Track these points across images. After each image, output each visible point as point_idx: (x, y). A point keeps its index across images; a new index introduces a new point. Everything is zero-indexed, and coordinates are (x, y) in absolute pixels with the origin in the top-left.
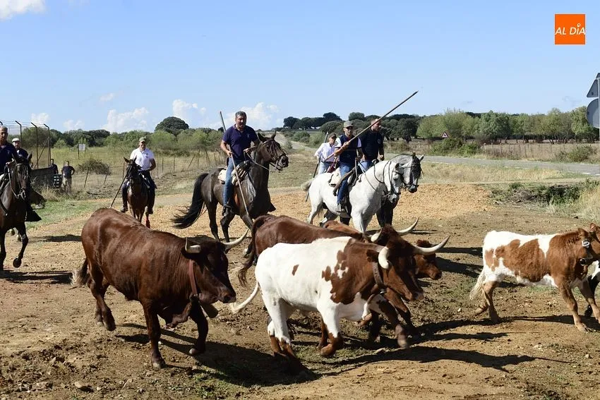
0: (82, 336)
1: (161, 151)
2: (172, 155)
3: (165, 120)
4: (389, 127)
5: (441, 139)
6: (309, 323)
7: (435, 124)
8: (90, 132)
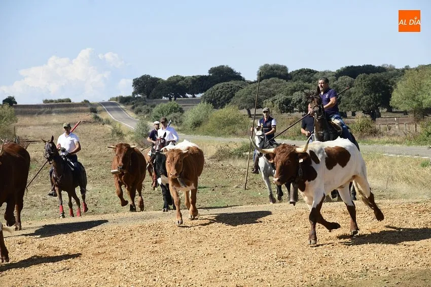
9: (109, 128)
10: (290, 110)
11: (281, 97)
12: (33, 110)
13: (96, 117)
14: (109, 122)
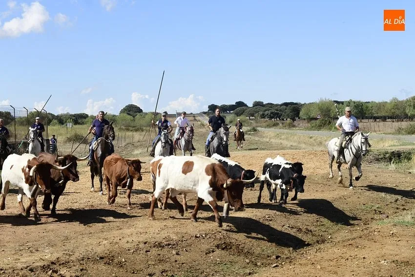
0: (70, 255)
1: (124, 128)
2: (132, 131)
3: (126, 106)
4: (281, 111)
5: (316, 119)
6: (226, 247)
7: (312, 109)
8: (75, 115)
9: (199, 123)
10: (264, 118)
11: (261, 113)
12: (173, 116)
13: (195, 119)
14: (199, 121)
